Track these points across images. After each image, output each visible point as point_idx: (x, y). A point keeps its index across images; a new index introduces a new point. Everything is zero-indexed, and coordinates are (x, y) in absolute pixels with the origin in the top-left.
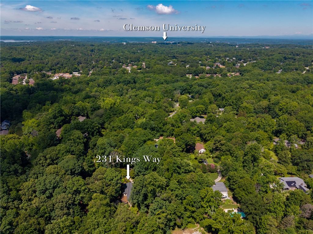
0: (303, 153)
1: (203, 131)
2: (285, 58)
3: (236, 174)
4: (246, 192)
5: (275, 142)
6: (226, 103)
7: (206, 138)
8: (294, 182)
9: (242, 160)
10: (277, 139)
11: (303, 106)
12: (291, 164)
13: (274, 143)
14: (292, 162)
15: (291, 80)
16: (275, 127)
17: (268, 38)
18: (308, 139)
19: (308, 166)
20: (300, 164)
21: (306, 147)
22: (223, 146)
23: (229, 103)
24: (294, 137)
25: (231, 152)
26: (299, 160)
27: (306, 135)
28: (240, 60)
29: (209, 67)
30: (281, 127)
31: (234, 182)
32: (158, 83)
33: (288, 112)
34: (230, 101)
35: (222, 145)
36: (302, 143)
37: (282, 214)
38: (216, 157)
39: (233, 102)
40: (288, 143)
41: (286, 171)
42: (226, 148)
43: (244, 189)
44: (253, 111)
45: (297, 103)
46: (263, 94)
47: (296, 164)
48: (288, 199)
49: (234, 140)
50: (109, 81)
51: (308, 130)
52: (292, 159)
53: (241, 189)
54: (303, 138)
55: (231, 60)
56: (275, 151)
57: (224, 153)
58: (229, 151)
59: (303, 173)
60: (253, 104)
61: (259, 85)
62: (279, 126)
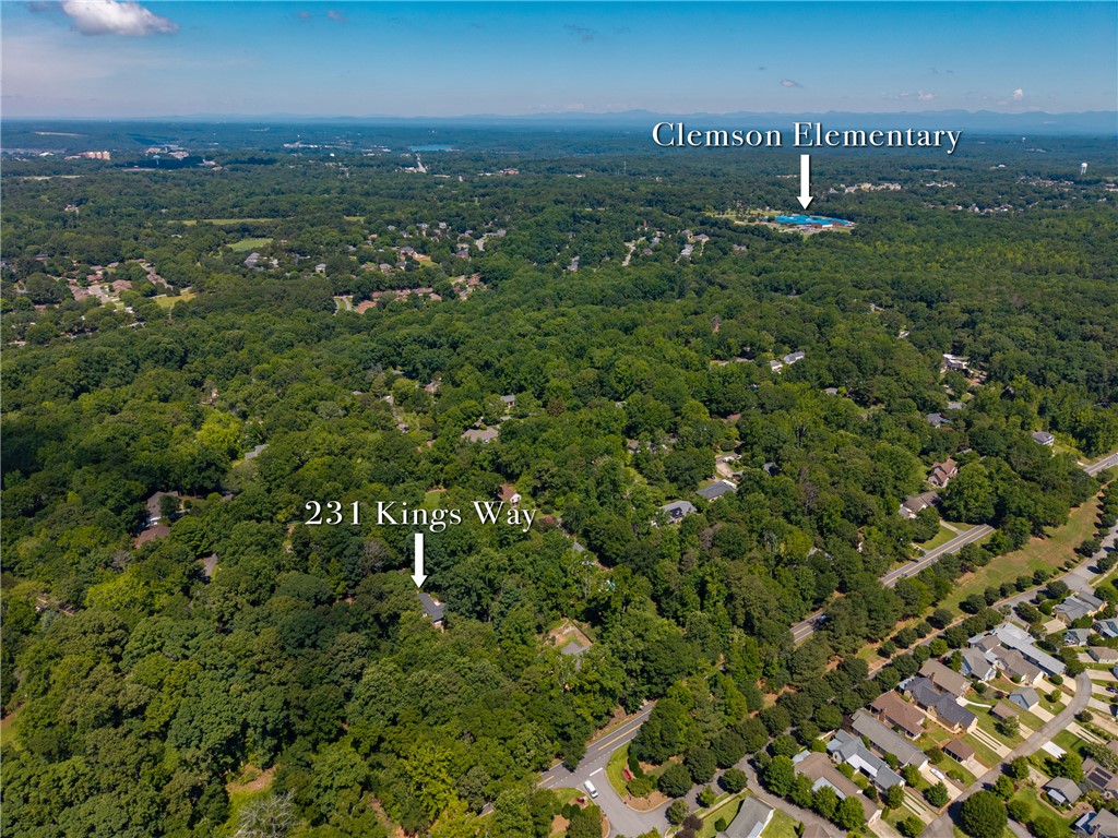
0: (681, 458)
1: (505, 458)
2: (576, 218)
3: (598, 520)
4: (623, 542)
5: (630, 448)
6: (509, 383)
7: (513, 471)
8: (679, 509)
9: (596, 494)
10: (633, 444)
11: (659, 368)
12: (667, 482)
13: (630, 452)
14: (668, 478)
15: (610, 291)
16: (625, 421)
17: (496, 124)
18: (680, 431)
19: (692, 478)
20: (680, 478)
21: (681, 447)
22: (556, 478)
23: (514, 381)
24: (660, 432)
25: (572, 485)
26: (677, 472)
27: (675, 424)
28: (463, 232)
29: (389, 266)
30: (634, 419)
31: (597, 533)
32: (280, 345)
33: (635, 382)
34: (518, 377)
35: (553, 476)
36: (673, 441)
37: (678, 555)
38: (546, 503)
39: (525, 379)
40: (652, 446)
41: (664, 495)
42: (561, 480)
43: (617, 539)
44: (572, 392)
45: (645, 363)
46: (575, 346)
47: (673, 480)
48: (681, 532)
49: (571, 462)
50: (98, 362)
51: (677, 414)
52: (666, 472)
53: (614, 539)
54: (673, 430)
55: (437, 231)
56: (637, 466)
57: (558, 490)
58: (567, 484)
59: (686, 492)
60: (567, 376)
61: (555, 322)
62: (631, 418)
